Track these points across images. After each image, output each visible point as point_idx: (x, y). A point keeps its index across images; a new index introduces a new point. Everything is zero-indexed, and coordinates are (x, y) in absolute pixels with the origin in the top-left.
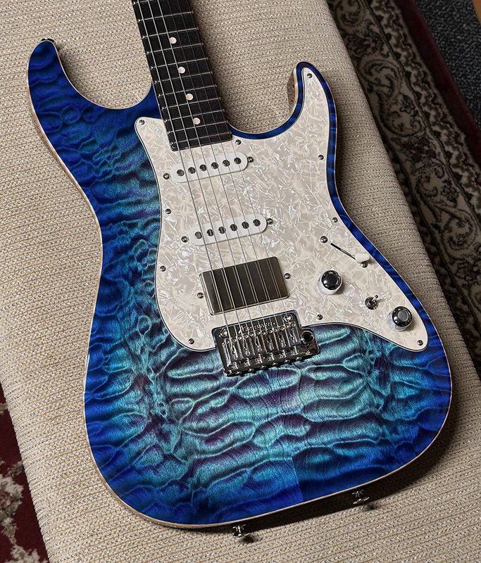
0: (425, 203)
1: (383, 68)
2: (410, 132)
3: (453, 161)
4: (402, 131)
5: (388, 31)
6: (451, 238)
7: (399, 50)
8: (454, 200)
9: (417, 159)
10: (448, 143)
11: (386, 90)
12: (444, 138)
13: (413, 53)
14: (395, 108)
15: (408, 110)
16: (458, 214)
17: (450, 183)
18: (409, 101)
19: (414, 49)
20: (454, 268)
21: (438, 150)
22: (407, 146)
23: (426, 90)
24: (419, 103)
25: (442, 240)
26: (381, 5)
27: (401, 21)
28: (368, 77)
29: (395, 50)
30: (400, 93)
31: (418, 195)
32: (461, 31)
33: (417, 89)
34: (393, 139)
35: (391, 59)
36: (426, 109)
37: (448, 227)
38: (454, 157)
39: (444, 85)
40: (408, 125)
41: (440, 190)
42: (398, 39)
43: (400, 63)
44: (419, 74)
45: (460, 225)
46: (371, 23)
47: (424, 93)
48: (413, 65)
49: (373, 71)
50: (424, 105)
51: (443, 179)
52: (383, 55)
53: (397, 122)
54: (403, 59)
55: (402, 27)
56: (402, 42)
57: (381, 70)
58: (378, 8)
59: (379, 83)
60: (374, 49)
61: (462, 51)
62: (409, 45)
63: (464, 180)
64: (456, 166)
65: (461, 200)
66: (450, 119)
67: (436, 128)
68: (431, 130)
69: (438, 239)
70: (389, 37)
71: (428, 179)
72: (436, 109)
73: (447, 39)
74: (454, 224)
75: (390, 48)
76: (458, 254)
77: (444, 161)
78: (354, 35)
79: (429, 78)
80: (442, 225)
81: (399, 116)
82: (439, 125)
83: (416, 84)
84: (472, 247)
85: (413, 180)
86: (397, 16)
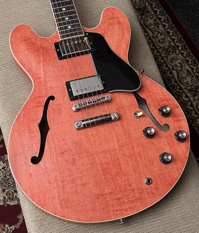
1: (177, 59)
2: (191, 84)
4: (187, 84)
5: (177, 44)
7: (183, 52)
9: (195, 95)
11: (179, 68)
13: (189, 52)
14: (184, 75)
15: (189, 76)
18: (189, 72)
19: (189, 50)
22: (190, 90)
23: (196, 66)
24: (194, 72)
26: (174, 34)
27: (183, 40)
28: (172, 64)
29: (181, 51)
30: (185, 69)
31: (197, 110)
33: (192, 66)
34: (184, 88)
35: (180, 55)
40: (190, 82)
42: (182, 47)
44: (192, 60)
46: (170, 42)
47: (195, 68)
48: (189, 57)
49: (173, 61)
50: (196, 73)
52: (176, 54)
53: (185, 81)
54: (185, 55)
55: (183, 42)
56: (184, 48)
57: (176, 60)
58: (172, 35)
59: (177, 66)
60: (173, 52)
62: (187, 49)
70: (178, 46)
75: (179, 51)
78: (164, 47)
79: (197, 61)
81: (186, 78)
83: (191, 64)
85: (195, 104)
86: (181, 38)
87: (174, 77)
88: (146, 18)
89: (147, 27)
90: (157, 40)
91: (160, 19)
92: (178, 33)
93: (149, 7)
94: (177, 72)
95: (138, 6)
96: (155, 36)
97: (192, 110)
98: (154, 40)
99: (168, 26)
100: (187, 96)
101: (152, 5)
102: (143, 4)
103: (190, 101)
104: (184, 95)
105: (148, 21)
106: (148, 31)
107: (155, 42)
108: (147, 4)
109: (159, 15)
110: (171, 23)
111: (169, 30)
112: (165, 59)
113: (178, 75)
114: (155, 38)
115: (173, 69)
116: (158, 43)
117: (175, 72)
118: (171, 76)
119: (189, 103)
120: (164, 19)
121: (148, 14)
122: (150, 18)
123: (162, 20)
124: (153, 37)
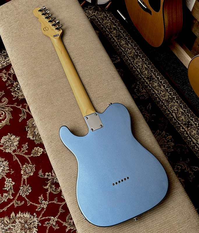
0: (193, 138)
1: (174, 106)
2: (185, 121)
5: (174, 96)
9: (188, 127)
10: (195, 121)
11: (176, 111)
13: (181, 101)
14: (180, 115)
15: (183, 115)
18: (183, 113)
21: (193, 123)
22: (185, 124)
23: (187, 109)
26: (170, 90)
28: (171, 109)
29: (176, 101)
30: (180, 111)
31: (190, 136)
32: (192, 92)
33: (184, 109)
34: (181, 123)
35: (176, 103)
36: (187, 114)
38: (197, 124)
39: (191, 107)
41: (196, 134)
42: (176, 98)
43: (178, 104)
44: (184, 105)
46: (169, 96)
47: (186, 110)
48: (182, 103)
49: (172, 107)
50: (187, 113)
51: (196, 131)
52: (174, 103)
53: (181, 119)
54: (179, 103)
55: (177, 95)
58: (170, 92)
59: (174, 110)
60: (171, 102)
61: (193, 97)
62: (180, 99)
66: (194, 115)
67: (191, 118)
68: (190, 119)
70: (174, 98)
71: (192, 131)
72: (190, 113)
73: (189, 94)
75: (175, 101)
77: (195, 126)
78: (166, 100)
79: (187, 106)
81: (181, 117)
82: (192, 117)
83: (183, 108)
85: (188, 132)
86: (175, 92)
87: (173, 117)
88: (153, 83)
89: (154, 88)
90: (161, 96)
91: (161, 82)
92: (173, 89)
93: (154, 76)
95: (147, 76)
96: (159, 93)
97: (187, 137)
98: (159, 96)
99: (167, 86)
100: (183, 128)
101: (155, 74)
102: (150, 74)
103: (185, 131)
104: (181, 127)
105: (154, 84)
106: (155, 90)
107: (159, 97)
108: (152, 74)
109: (160, 80)
110: (168, 84)
111: (167, 88)
112: (167, 106)
113: (176, 115)
114: (160, 95)
116: (161, 97)
117: (174, 114)
118: (172, 116)
120: (164, 82)
121: (154, 80)
122: (155, 82)
123: (163, 83)
124: (158, 94)
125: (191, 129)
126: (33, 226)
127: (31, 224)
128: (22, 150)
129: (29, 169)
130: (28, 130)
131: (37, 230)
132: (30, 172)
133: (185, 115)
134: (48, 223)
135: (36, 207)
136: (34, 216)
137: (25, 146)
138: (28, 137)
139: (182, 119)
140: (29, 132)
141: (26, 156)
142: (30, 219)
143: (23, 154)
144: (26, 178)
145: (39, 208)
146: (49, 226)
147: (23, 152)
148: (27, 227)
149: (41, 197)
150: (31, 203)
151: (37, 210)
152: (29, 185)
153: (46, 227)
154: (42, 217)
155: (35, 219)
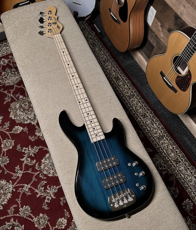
0: (147, 126)
1: (135, 101)
2: (142, 113)
3: (152, 117)
6: (154, 132)
7: (137, 97)
8: (153, 125)
9: (144, 118)
10: (150, 114)
11: (136, 105)
12: (149, 113)
13: (140, 97)
14: (138, 108)
16: (154, 127)
17: (152, 122)
18: (141, 107)
20: (155, 139)
21: (148, 115)
22: (142, 115)
23: (144, 104)
25: (152, 133)
27: (137, 91)
30: (139, 105)
32: (149, 91)
33: (142, 104)
34: (139, 115)
35: (136, 99)
36: (144, 108)
37: (153, 130)
39: (147, 103)
40: (141, 111)
41: (150, 123)
44: (142, 101)
45: (155, 130)
46: (131, 93)
49: (133, 102)
51: (150, 121)
54: (138, 99)
56: (138, 95)
58: (132, 90)
60: (132, 98)
61: (149, 95)
63: (154, 121)
64: (152, 118)
65: (154, 124)
66: (149, 109)
67: (147, 111)
68: (146, 112)
69: (151, 133)
70: (135, 95)
72: (146, 107)
73: (146, 93)
74: (154, 129)
75: (135, 97)
76: (156, 136)
77: (150, 117)
79: (144, 102)
80: (152, 130)
81: (139, 110)
83: (142, 103)
84: (158, 134)
85: (144, 122)
87: (133, 109)
91: (125, 82)
92: (134, 88)
94: (135, 107)
100: (140, 118)
103: (142, 120)
104: (139, 118)
110: (131, 84)
111: (130, 87)
112: (129, 101)
113: (136, 108)
115: (133, 106)
117: (134, 107)
118: (132, 109)
119: (142, 122)
125: (147, 120)
126: (8, 192)
127: (6, 190)
128: (4, 128)
129: (9, 143)
130: (11, 111)
131: (11, 195)
132: (10, 146)
133: (143, 109)
134: (21, 190)
135: (12, 176)
136: (10, 183)
137: (7, 124)
138: (10, 117)
139: (140, 112)
140: (11, 113)
141: (7, 133)
142: (6, 186)
143: (5, 130)
144: (5, 150)
145: (15, 177)
146: (22, 192)
147: (5, 129)
148: (3, 192)
149: (18, 168)
150: (8, 171)
151: (13, 178)
152: (7, 157)
153: (20, 193)
154: (16, 184)
155: (11, 186)
